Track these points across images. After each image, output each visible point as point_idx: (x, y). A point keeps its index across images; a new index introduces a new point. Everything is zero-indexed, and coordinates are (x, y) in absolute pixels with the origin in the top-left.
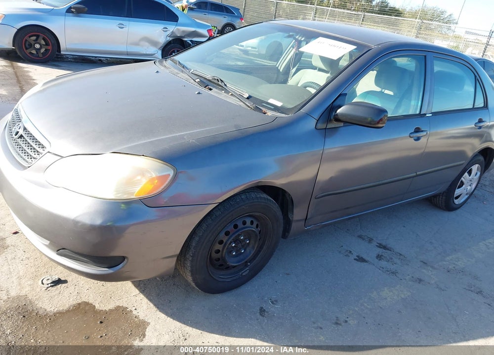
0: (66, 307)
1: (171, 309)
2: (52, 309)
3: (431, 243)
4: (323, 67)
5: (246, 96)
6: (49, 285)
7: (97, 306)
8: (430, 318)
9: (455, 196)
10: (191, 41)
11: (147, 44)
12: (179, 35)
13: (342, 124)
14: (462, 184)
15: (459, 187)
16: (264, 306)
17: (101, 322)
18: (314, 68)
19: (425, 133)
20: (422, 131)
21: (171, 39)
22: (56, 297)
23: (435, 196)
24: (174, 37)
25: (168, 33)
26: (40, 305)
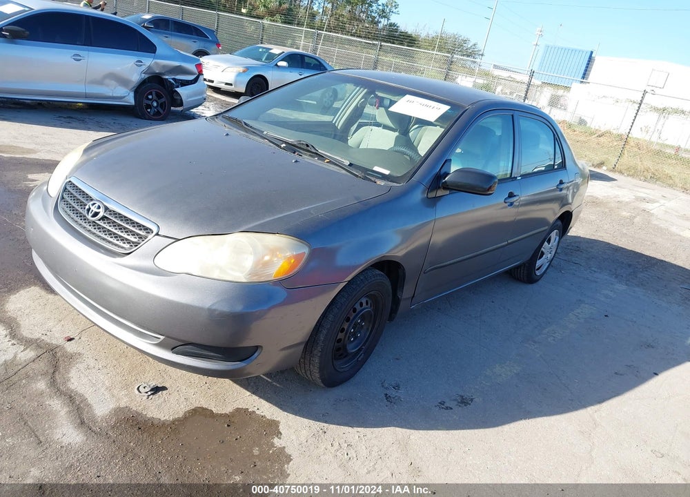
0: (181, 415)
1: (296, 405)
2: (167, 418)
3: (525, 317)
4: (391, 124)
5: (347, 163)
6: (149, 393)
7: (215, 411)
8: (546, 389)
9: (536, 268)
10: (174, 79)
11: (113, 83)
12: (157, 71)
13: (448, 192)
14: (543, 254)
15: (540, 258)
16: (388, 392)
17: (228, 426)
18: (378, 125)
19: (517, 198)
20: (515, 196)
21: (147, 76)
22: (163, 405)
23: (517, 267)
24: (149, 74)
25: (144, 68)
26: (150, 415)
